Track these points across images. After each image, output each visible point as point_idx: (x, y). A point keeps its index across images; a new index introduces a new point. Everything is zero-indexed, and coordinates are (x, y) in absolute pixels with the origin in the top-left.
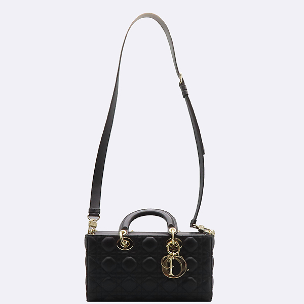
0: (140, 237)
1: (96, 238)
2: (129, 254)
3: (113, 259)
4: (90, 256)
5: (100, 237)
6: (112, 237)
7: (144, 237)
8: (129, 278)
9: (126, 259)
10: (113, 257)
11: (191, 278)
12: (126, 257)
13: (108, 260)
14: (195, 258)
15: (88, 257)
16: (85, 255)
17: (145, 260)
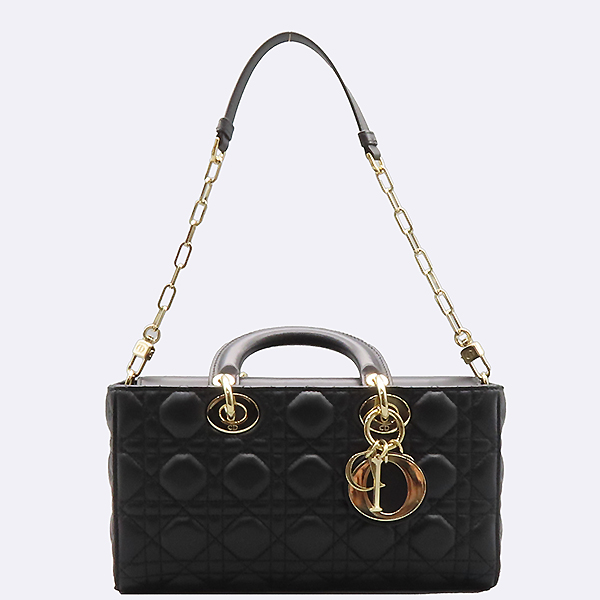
0: (279, 393)
1: (141, 397)
2: (246, 442)
3: (196, 461)
4: (122, 451)
5: (153, 392)
6: (193, 393)
7: (291, 392)
8: (245, 518)
9: (235, 460)
10: (196, 455)
11: (435, 517)
12: (236, 454)
13: (180, 464)
14: (448, 456)
15: (118, 454)
16: (107, 450)
17: (297, 463)
